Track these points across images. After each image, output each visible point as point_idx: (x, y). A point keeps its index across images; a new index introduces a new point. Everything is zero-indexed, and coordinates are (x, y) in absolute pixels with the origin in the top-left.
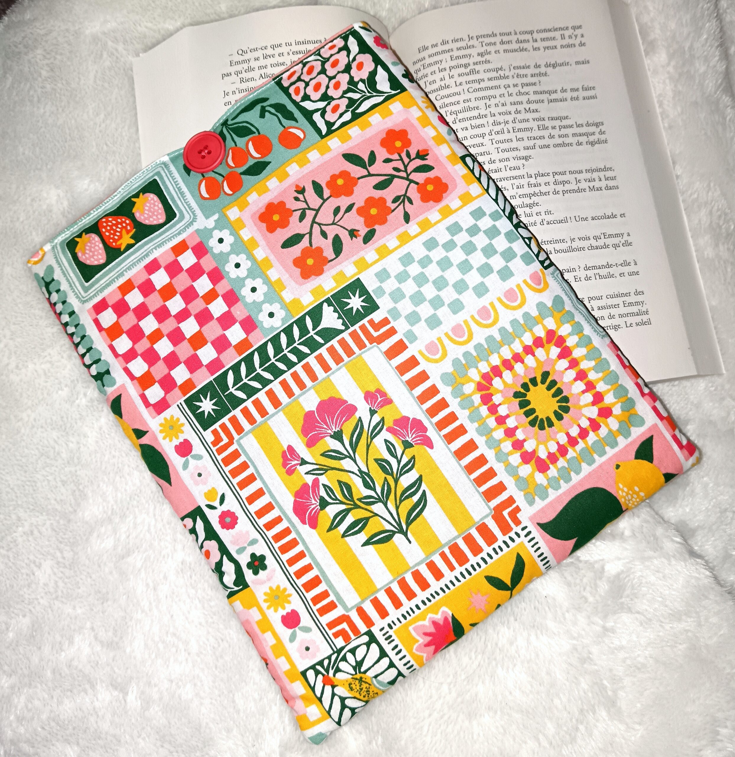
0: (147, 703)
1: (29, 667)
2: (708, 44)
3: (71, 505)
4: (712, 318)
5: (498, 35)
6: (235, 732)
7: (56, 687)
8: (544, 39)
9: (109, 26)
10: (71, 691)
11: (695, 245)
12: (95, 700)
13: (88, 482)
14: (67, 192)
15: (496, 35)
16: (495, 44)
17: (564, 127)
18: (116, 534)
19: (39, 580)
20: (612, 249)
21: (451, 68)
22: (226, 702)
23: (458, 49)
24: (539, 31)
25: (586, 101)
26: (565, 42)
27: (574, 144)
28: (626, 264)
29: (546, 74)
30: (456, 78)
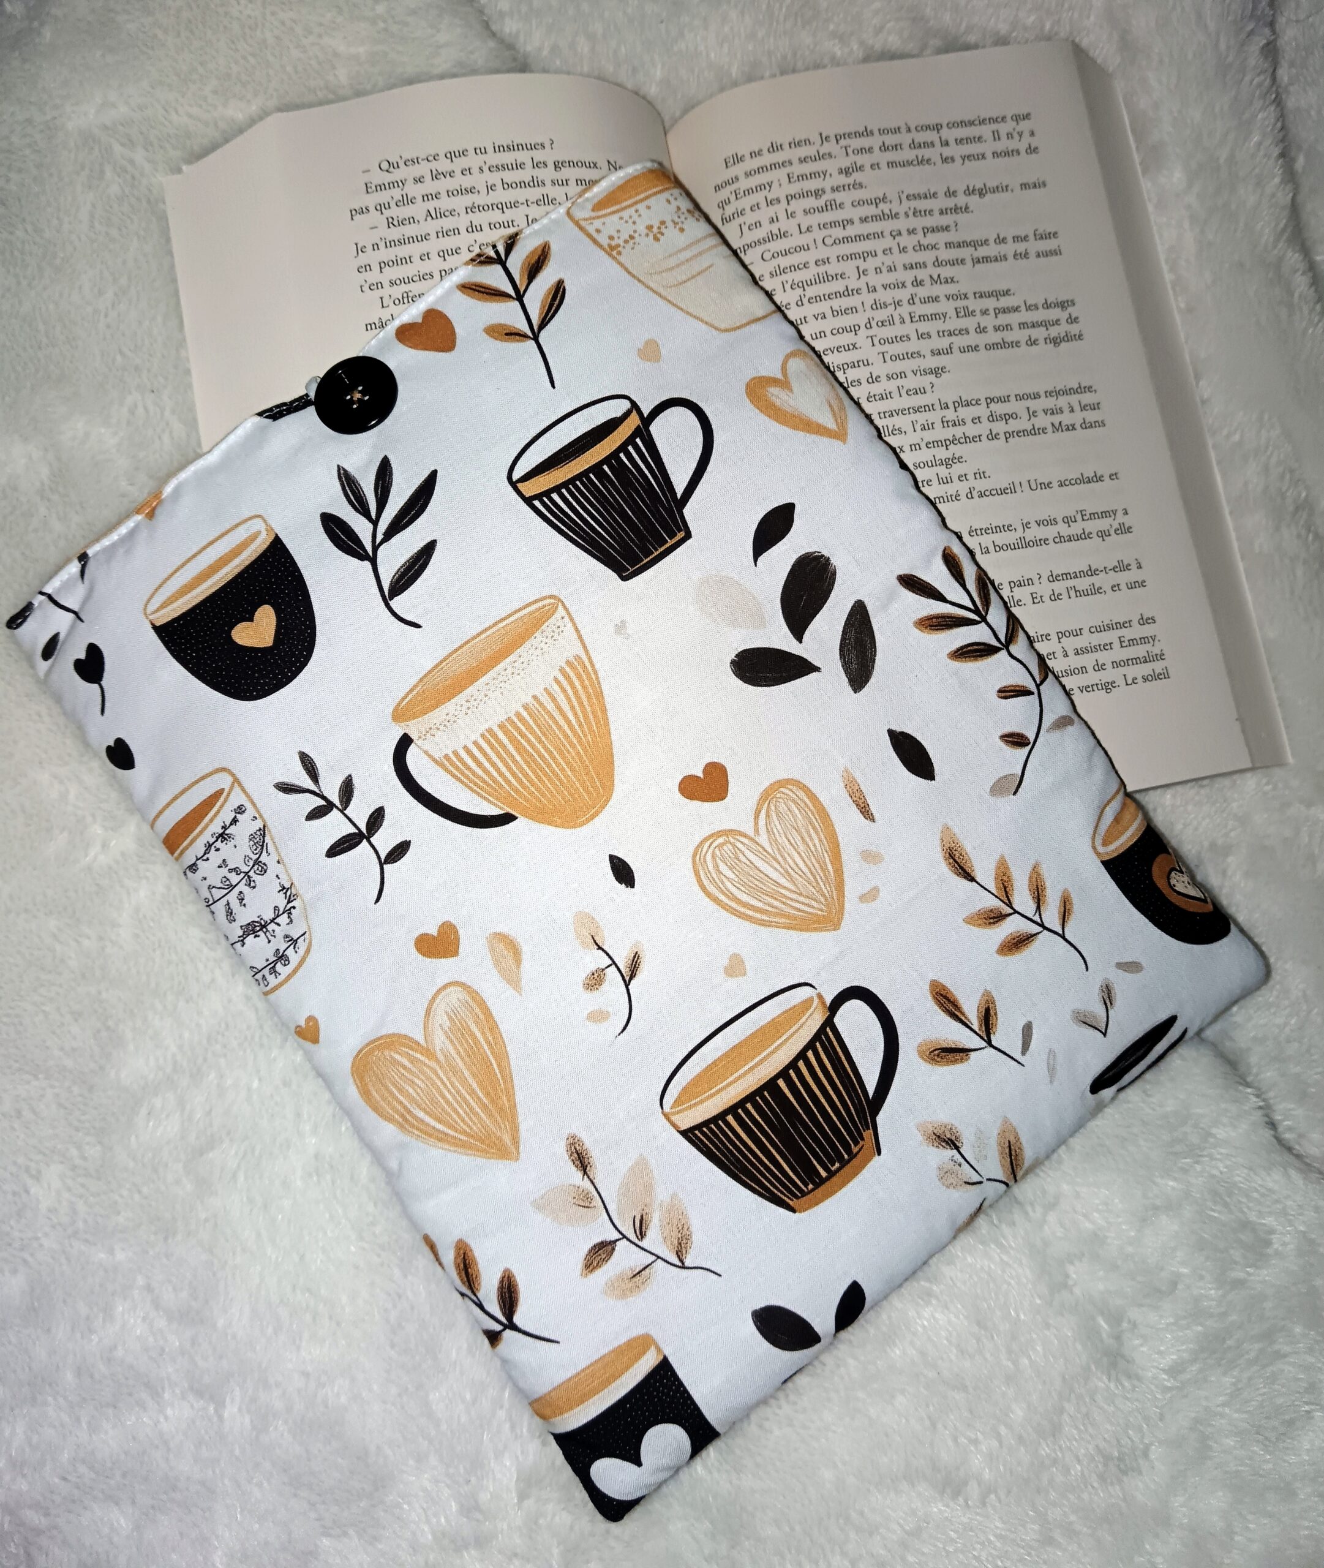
0: (262, 1418)
3: (92, 1056)
4: (1269, 663)
5: (876, 132)
6: (432, 1459)
7: (84, 1400)
8: (962, 140)
9: (114, 113)
10: (115, 1407)
11: (1237, 528)
12: (162, 1420)
13: (125, 1012)
15: (872, 133)
16: (870, 150)
17: (1005, 311)
18: (183, 1109)
19: (38, 1202)
20: (1096, 540)
21: (790, 198)
22: (412, 1404)
23: (803, 160)
24: (952, 125)
25: (1042, 259)
26: (1000, 146)
27: (1023, 343)
28: (1122, 567)
29: (967, 208)
30: (800, 218)
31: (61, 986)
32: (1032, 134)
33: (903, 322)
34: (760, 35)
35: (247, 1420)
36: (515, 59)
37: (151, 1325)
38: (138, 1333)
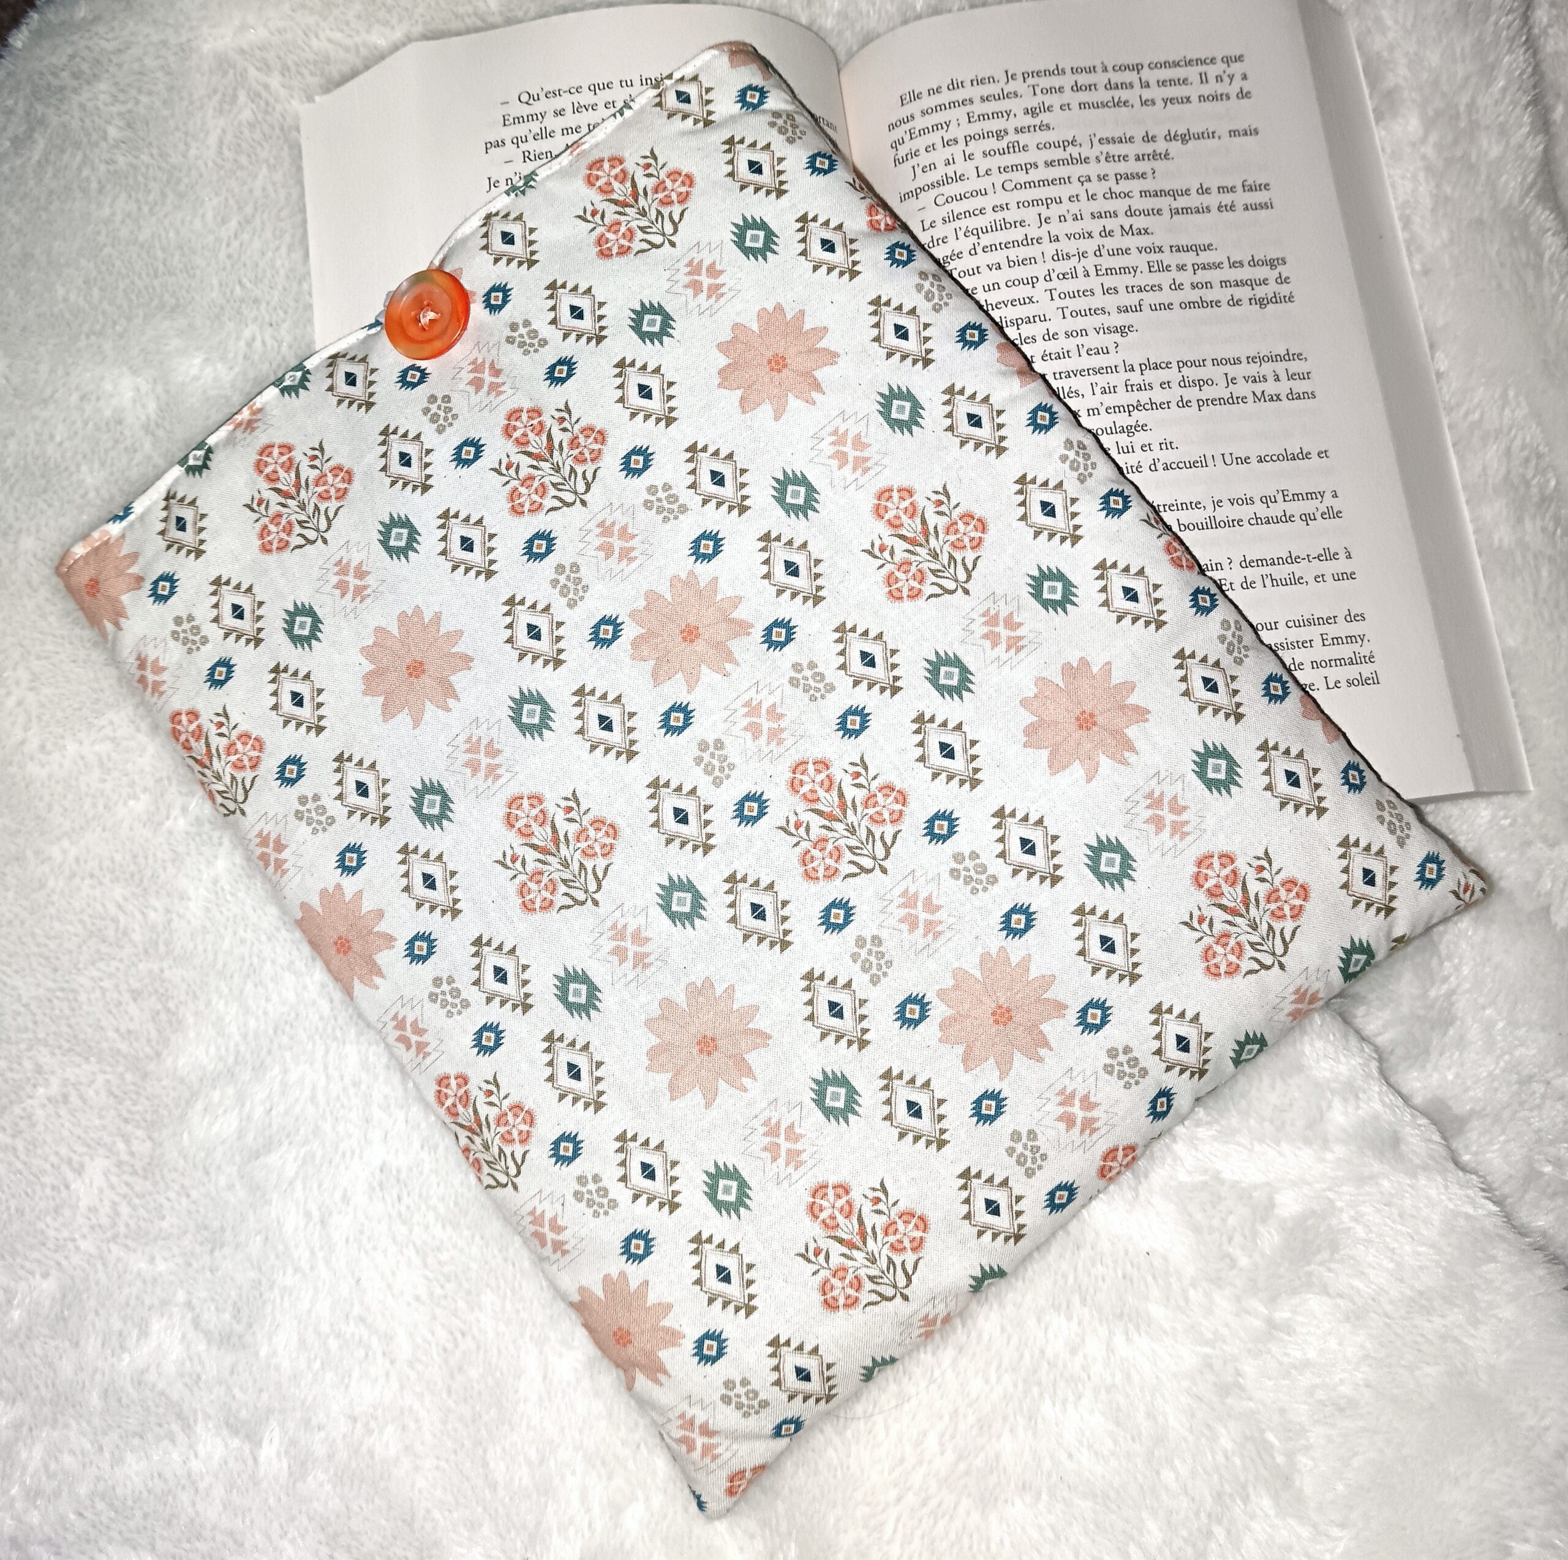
0: (301, 1464)
1: (53, 1384)
2: (1507, 100)
3: (149, 1041)
4: (1508, 675)
5: (1068, 71)
7: (109, 1426)
8: (1164, 82)
9: (251, 36)
10: (142, 1438)
11: (1474, 521)
12: (192, 1456)
13: (187, 993)
14: (155, 382)
15: (1063, 72)
16: (1060, 90)
17: (1204, 267)
18: (243, 1105)
19: (78, 1199)
20: (1299, 524)
21: (968, 139)
23: (985, 99)
24: (1154, 66)
25: (1251, 212)
27: (1224, 304)
28: (1329, 555)
29: (1167, 155)
30: (979, 160)
31: (121, 961)
32: (1245, 77)
33: (1087, 275)
35: (285, 1465)
37: (188, 1348)
38: (174, 1357)
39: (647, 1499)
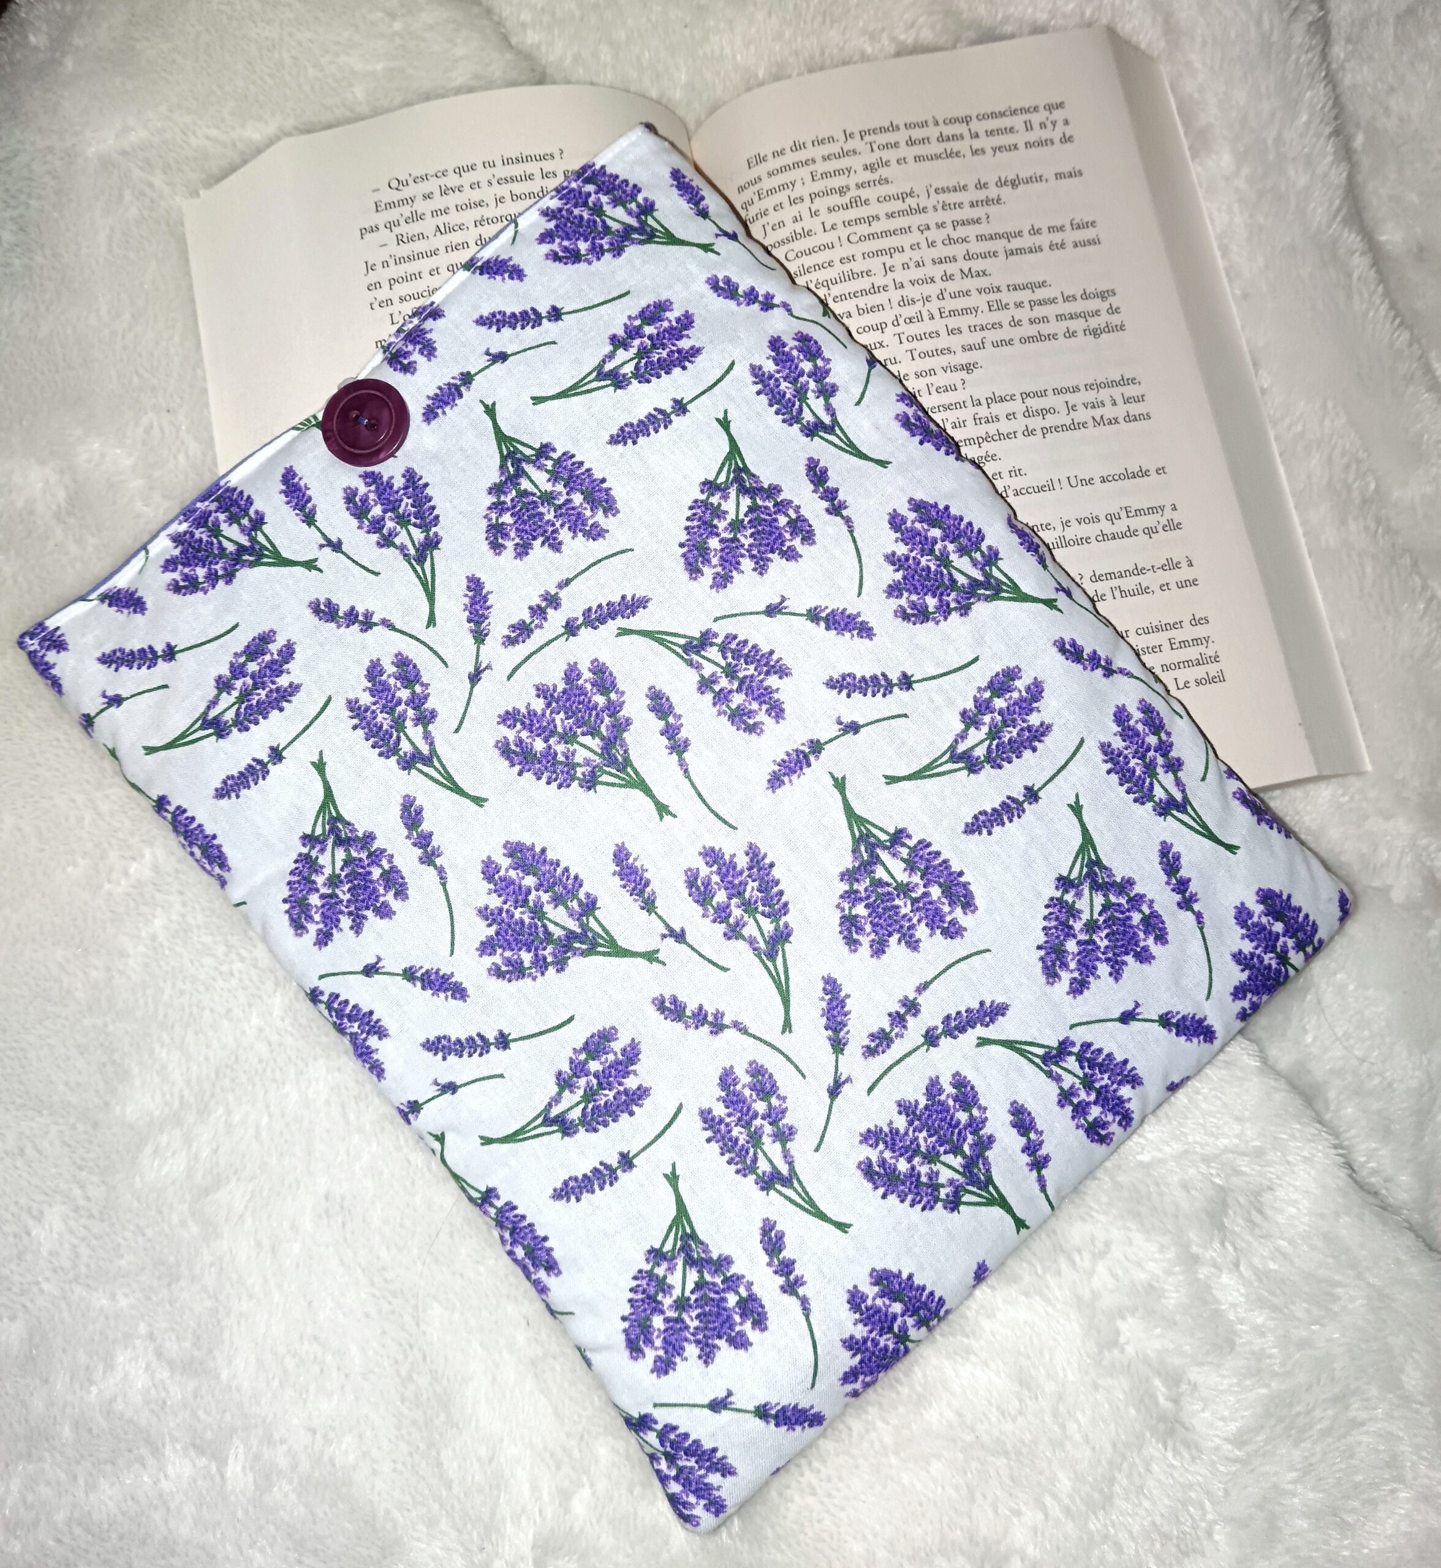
0: (266, 1476)
1: (26, 1421)
2: (1312, 132)
3: (97, 1092)
4: (1342, 664)
5: (902, 127)
6: (444, 1525)
7: (82, 1456)
8: (992, 131)
9: (133, 137)
10: (113, 1464)
11: (1302, 524)
12: (162, 1476)
13: (131, 1045)
14: (62, 472)
15: (898, 128)
16: (896, 145)
17: (1040, 303)
18: (190, 1146)
19: (40, 1244)
20: (1143, 538)
21: (813, 197)
22: (424, 1464)
23: (825, 158)
24: (981, 117)
25: (1080, 249)
26: (1032, 137)
27: (1061, 336)
28: (1171, 565)
29: (999, 199)
30: (824, 215)
31: (66, 1018)
32: (1066, 122)
33: (932, 318)
34: (787, 35)
35: (251, 1479)
36: (533, 70)
37: (152, 1377)
38: (140, 1385)
39: (592, 1485)
